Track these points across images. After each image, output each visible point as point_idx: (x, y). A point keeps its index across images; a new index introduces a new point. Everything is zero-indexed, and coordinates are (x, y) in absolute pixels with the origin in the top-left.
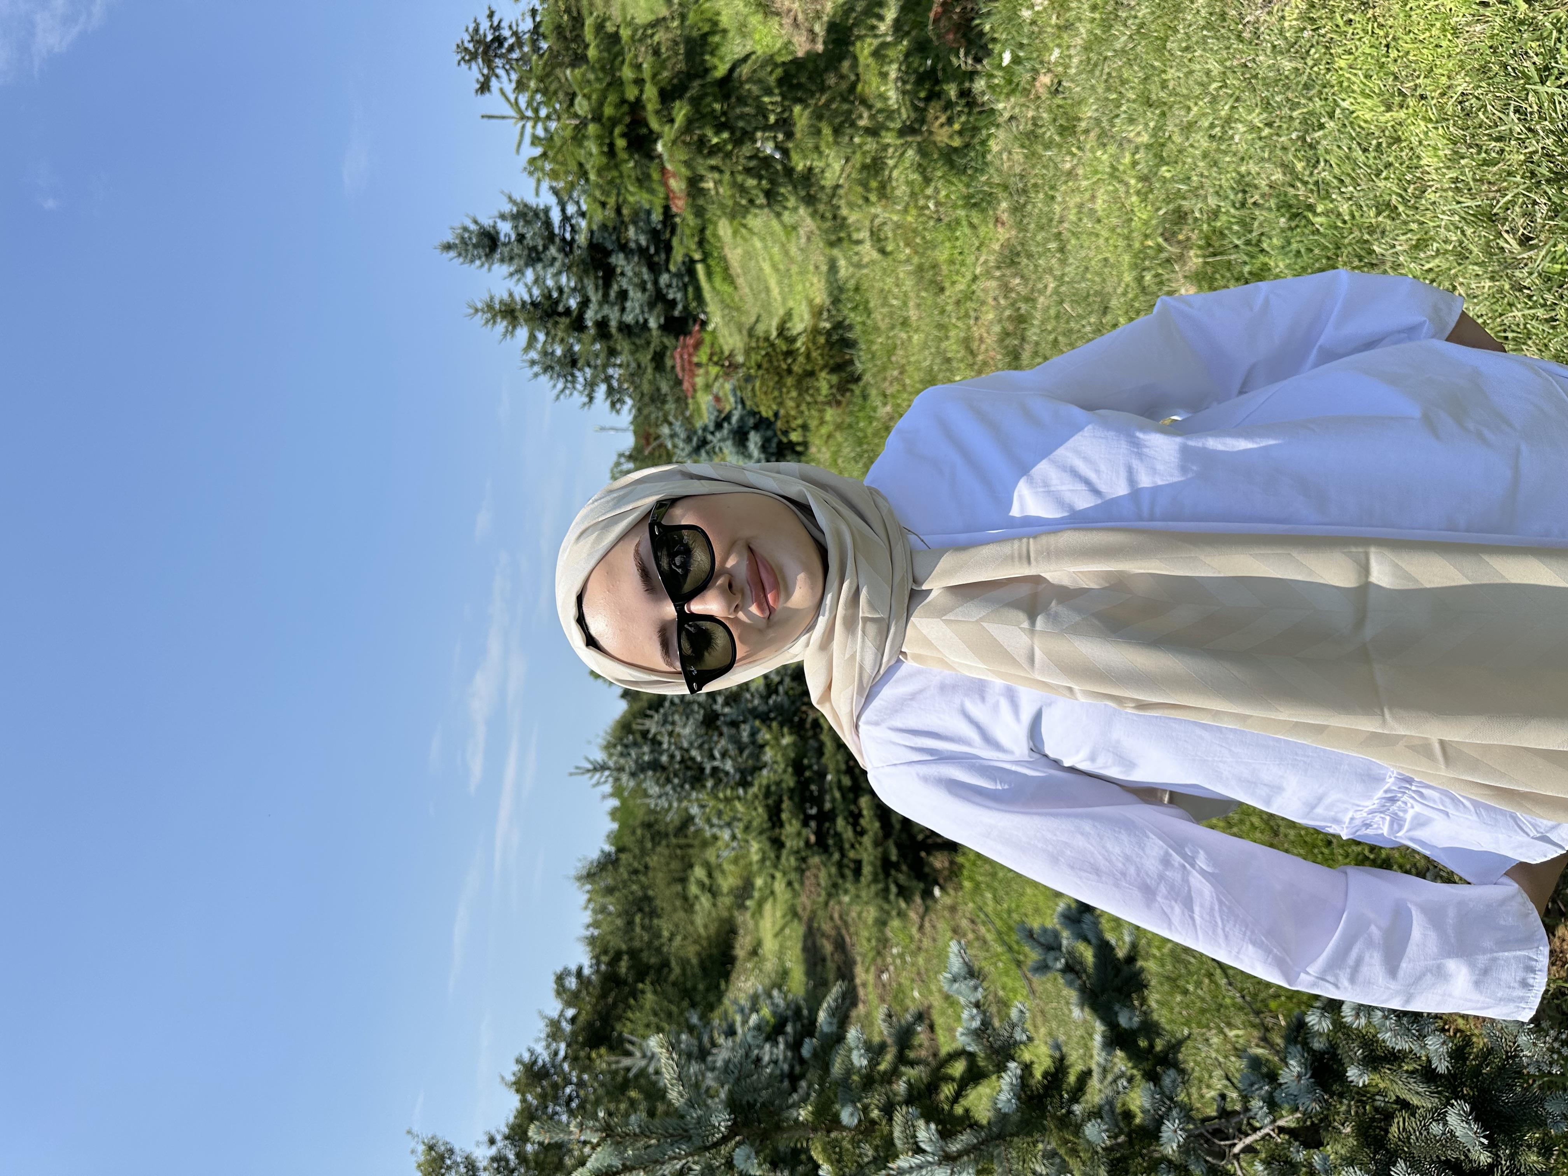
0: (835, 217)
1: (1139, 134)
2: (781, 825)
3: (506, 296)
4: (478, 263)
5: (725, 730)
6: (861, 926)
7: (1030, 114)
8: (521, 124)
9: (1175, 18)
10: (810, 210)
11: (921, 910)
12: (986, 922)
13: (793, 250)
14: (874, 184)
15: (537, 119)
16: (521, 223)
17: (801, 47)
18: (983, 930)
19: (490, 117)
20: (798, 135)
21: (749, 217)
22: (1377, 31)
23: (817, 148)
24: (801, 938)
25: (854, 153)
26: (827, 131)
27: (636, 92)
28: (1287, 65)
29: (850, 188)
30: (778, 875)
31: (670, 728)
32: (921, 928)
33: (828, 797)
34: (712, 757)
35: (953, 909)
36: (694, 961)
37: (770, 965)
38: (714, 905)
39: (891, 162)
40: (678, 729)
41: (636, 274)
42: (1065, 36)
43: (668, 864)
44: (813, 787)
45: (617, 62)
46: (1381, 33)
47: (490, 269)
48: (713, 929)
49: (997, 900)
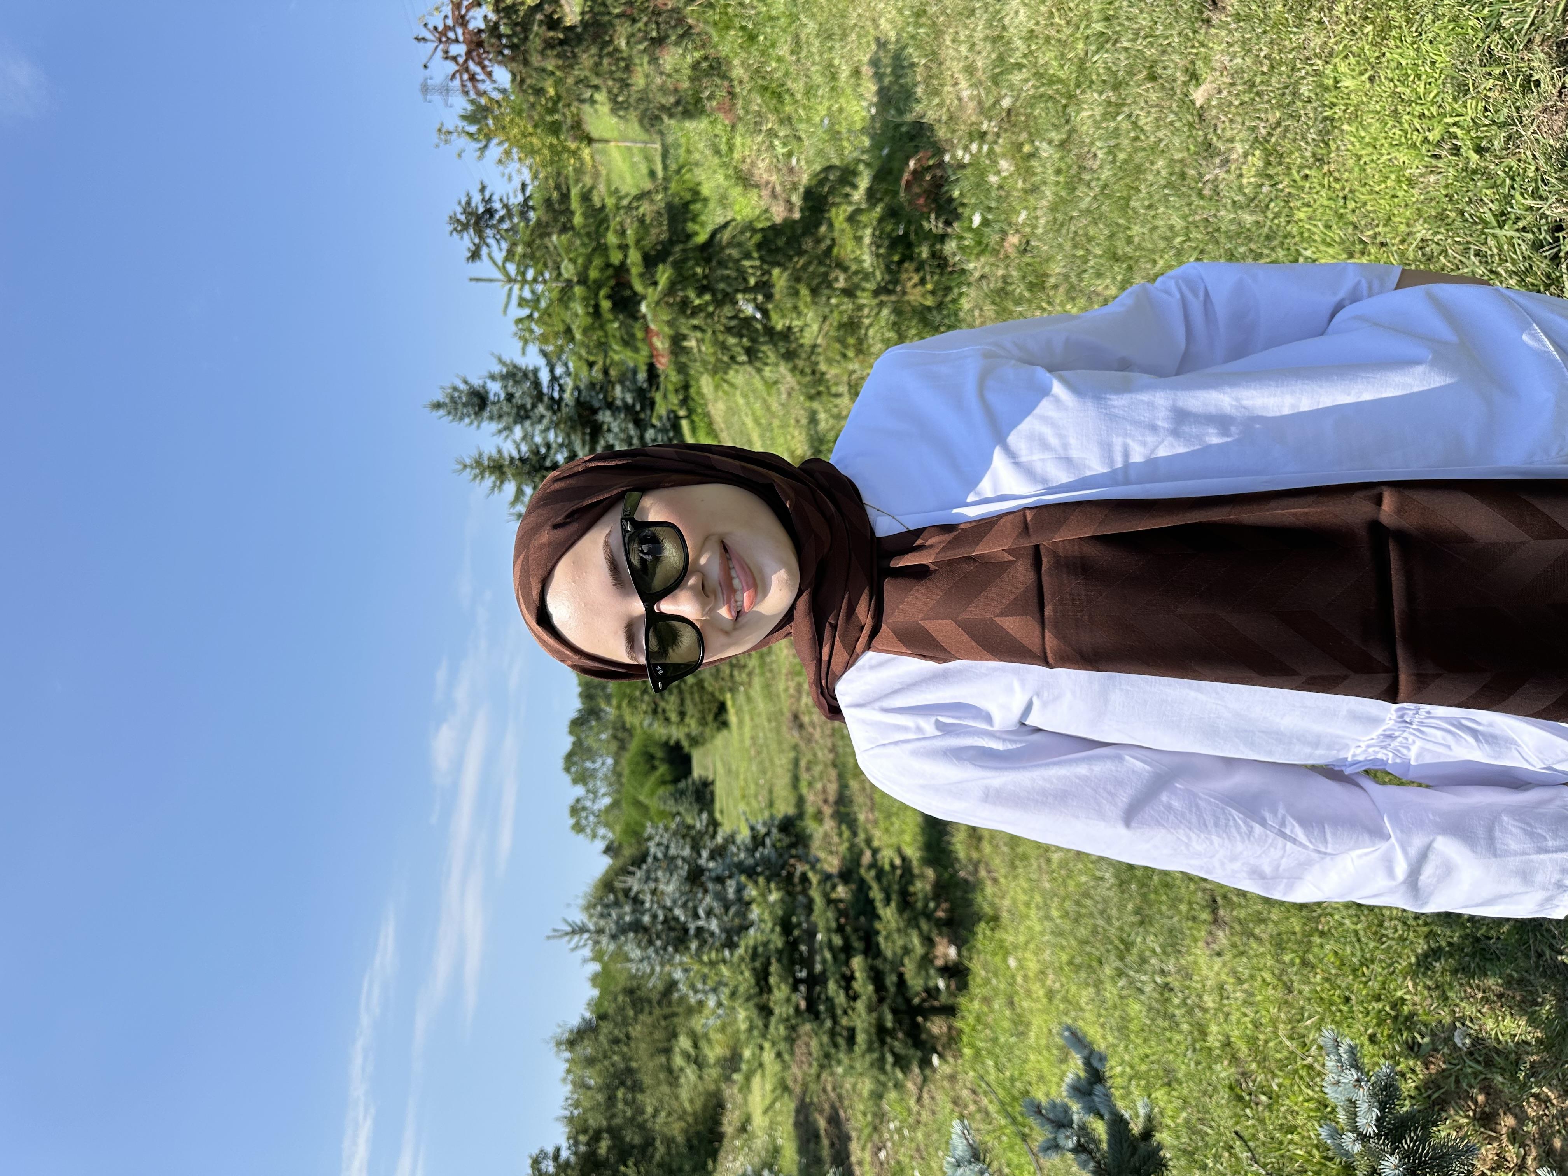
0: (814, 372)
1: (1107, 287)
2: (770, 990)
3: (494, 453)
4: (467, 420)
5: (710, 886)
6: (855, 1098)
7: (1000, 272)
8: (508, 287)
9: (1137, 179)
10: (790, 365)
11: (919, 1080)
12: (990, 1091)
13: (775, 406)
14: (851, 341)
15: (524, 282)
16: (511, 383)
17: (779, 214)
18: (985, 1101)
19: (478, 280)
20: (777, 296)
21: (731, 373)
22: (1333, 184)
23: (795, 308)
24: (793, 1114)
25: (832, 312)
26: (804, 291)
27: (620, 256)
28: (1248, 219)
29: (828, 345)
30: (767, 1045)
31: (652, 885)
32: (919, 1099)
33: (818, 958)
34: (696, 916)
35: (952, 1078)
36: (680, 1139)
37: (760, 1142)
38: (700, 1078)
39: (867, 321)
40: (661, 887)
41: (622, 430)
42: (1031, 199)
43: (651, 1033)
44: (803, 948)
45: (602, 229)
46: (1338, 186)
47: (479, 427)
48: (699, 1104)
49: (999, 1069)
